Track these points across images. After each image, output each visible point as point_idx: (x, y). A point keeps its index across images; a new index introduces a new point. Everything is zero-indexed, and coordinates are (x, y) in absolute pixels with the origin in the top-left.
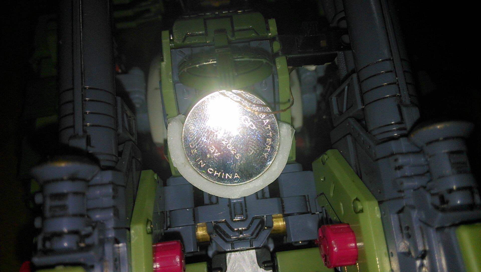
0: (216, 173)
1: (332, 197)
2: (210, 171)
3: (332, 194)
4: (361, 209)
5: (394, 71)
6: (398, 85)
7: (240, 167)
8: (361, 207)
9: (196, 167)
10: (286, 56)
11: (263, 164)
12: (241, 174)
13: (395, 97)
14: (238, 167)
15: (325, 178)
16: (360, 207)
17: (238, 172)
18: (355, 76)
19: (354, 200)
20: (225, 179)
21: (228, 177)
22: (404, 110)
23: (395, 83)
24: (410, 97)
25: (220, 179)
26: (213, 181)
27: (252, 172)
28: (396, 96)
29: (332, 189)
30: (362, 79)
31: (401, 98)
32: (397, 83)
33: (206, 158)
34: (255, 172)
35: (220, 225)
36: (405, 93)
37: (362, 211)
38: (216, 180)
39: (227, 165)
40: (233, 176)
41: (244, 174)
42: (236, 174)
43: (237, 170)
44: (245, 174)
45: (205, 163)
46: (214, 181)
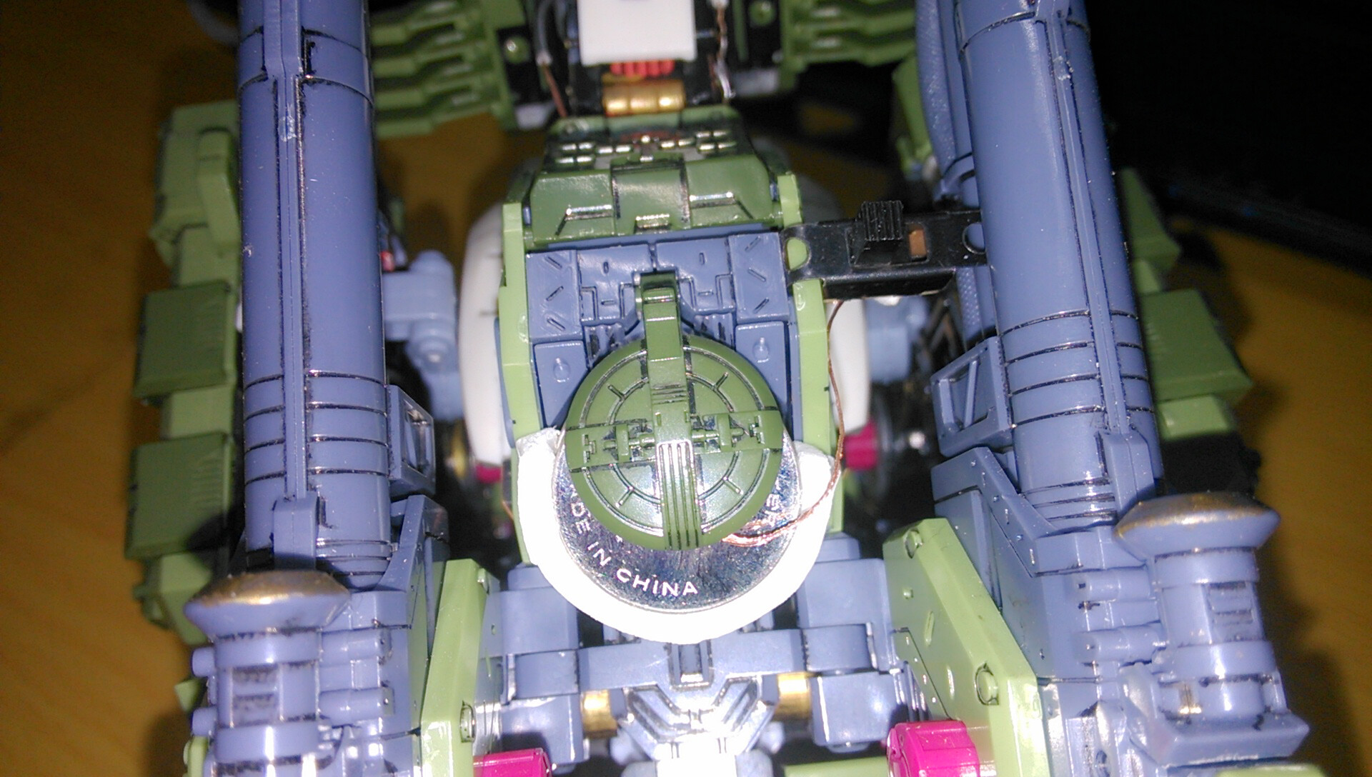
0: (637, 581)
1: (930, 646)
2: (624, 575)
3: (928, 640)
4: (995, 696)
5: (1092, 345)
6: (1100, 380)
7: (699, 566)
8: (995, 688)
9: (587, 564)
10: (820, 279)
11: (758, 559)
12: (701, 584)
13: (1090, 414)
14: (694, 566)
15: (912, 591)
16: (991, 689)
17: (693, 578)
18: (993, 342)
19: (979, 669)
20: (659, 597)
21: (669, 592)
22: (1111, 449)
23: (1092, 377)
24: (1129, 415)
25: (649, 597)
26: (631, 600)
27: (730, 579)
28: (1092, 411)
29: (929, 625)
30: (1013, 354)
31: (1106, 417)
32: (1098, 377)
33: (612, 542)
34: (737, 580)
35: (642, 695)
36: (1116, 404)
37: (996, 700)
38: (637, 599)
39: (665, 561)
40: (681, 590)
41: (709, 584)
42: (689, 583)
43: (691, 574)
44: (711, 585)
45: (610, 554)
46: (632, 602)
